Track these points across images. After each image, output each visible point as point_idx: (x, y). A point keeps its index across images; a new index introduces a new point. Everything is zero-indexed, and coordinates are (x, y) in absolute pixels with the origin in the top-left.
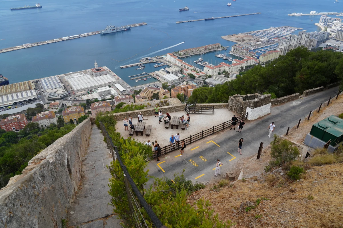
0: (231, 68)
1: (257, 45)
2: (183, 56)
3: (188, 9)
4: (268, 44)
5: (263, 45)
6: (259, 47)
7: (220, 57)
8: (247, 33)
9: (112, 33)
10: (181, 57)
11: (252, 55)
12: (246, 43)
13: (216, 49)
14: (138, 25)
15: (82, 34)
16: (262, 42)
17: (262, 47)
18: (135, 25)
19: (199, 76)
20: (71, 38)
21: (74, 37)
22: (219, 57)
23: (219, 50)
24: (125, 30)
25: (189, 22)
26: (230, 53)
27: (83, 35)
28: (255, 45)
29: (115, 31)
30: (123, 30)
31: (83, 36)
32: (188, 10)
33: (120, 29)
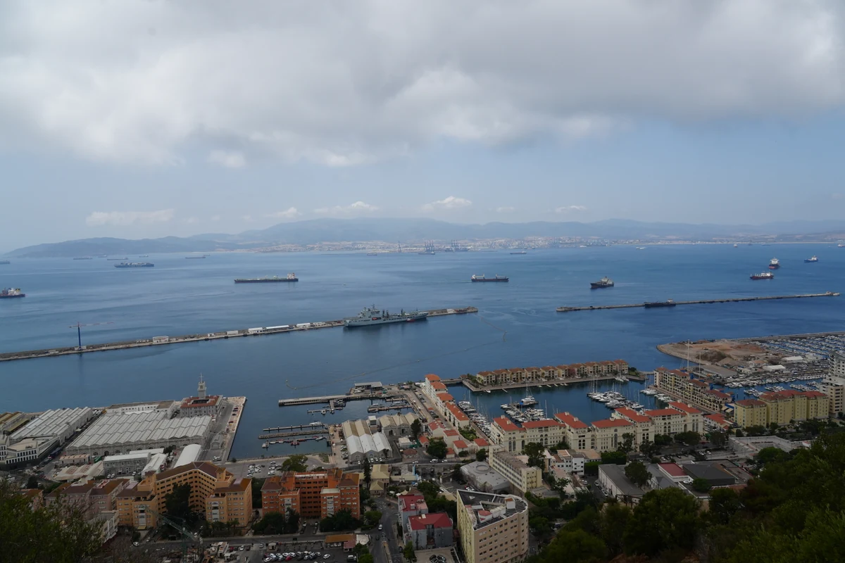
0: (588, 435)
1: (765, 372)
2: (484, 389)
3: (611, 283)
4: (813, 374)
5: (787, 375)
6: (769, 381)
7: (602, 400)
8: (753, 341)
9: (372, 325)
10: (478, 390)
11: (714, 401)
12: (728, 365)
13: (609, 377)
14: (452, 312)
15: (298, 325)
16: (789, 365)
17: (782, 380)
18: (446, 312)
19: (461, 450)
20: (268, 330)
21: (275, 329)
22: (597, 401)
23: (617, 378)
24: (409, 319)
25: (594, 309)
26: (645, 391)
27: (300, 325)
28: (759, 373)
29: (381, 321)
30: (403, 320)
31: (301, 328)
32: (612, 285)
33: (397, 317)
